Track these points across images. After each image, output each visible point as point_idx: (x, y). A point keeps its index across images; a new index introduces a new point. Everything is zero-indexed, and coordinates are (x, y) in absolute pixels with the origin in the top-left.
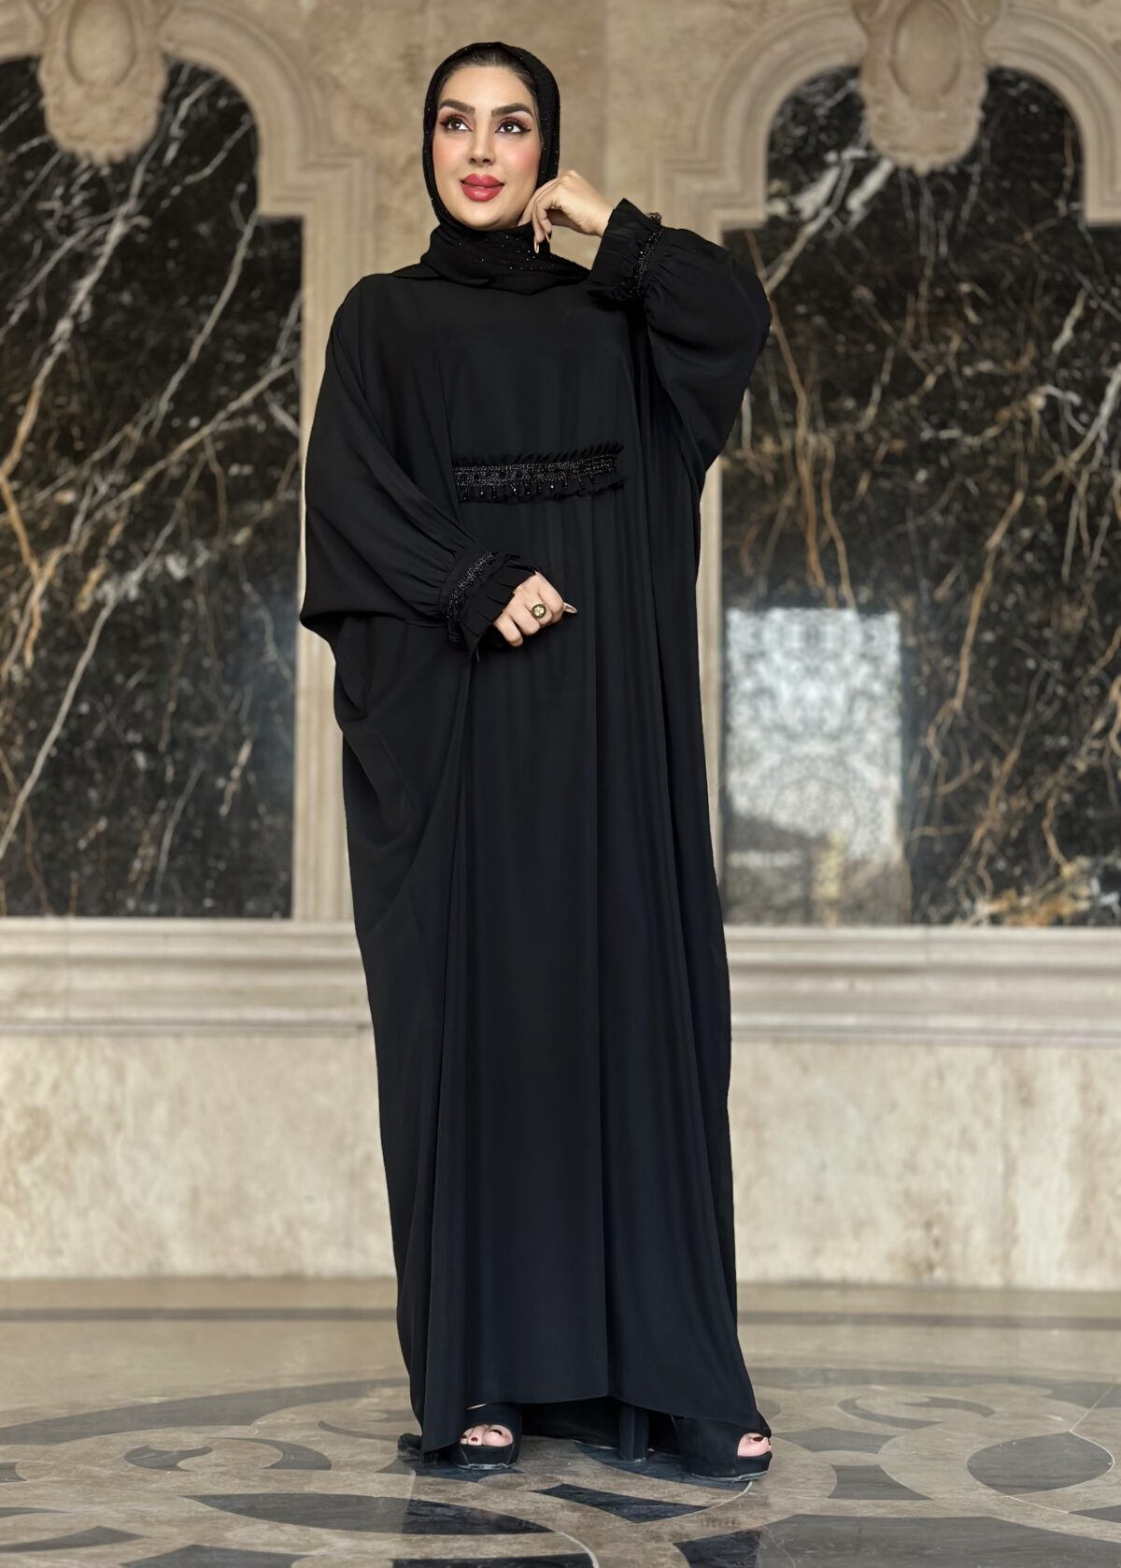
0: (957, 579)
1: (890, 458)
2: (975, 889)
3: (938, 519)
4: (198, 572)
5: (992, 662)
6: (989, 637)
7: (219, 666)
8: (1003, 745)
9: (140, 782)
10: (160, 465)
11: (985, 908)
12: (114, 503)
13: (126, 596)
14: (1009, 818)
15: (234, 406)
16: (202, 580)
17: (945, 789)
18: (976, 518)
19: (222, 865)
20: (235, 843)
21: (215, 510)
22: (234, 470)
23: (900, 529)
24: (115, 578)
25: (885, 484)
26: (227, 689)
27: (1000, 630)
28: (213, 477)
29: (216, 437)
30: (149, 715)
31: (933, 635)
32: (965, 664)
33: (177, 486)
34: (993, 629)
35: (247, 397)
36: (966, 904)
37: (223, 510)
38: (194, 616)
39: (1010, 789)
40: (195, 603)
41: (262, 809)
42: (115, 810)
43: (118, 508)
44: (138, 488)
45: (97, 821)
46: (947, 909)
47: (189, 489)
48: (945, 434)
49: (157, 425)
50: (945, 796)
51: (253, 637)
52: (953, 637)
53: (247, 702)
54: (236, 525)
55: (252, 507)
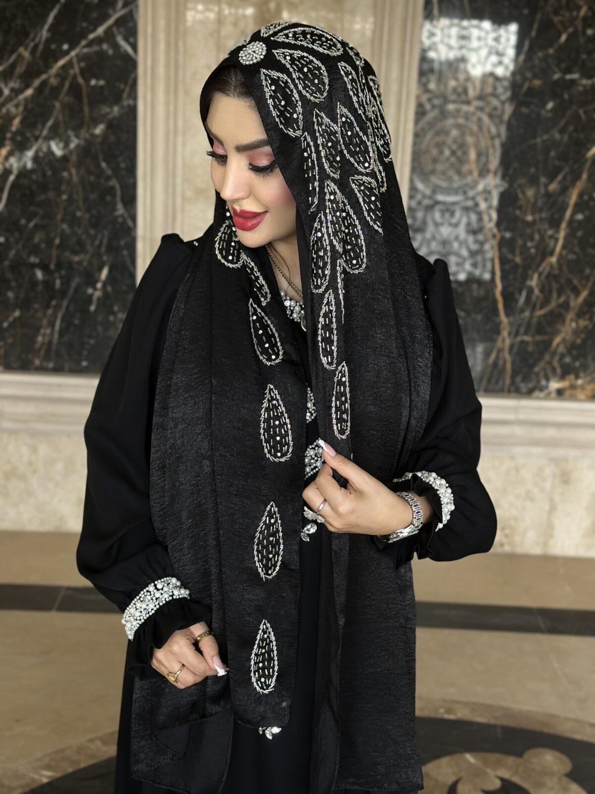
0: (564, 178)
1: (531, 92)
2: (549, 373)
3: (557, 136)
4: (71, 152)
5: (580, 234)
6: (580, 217)
7: (87, 216)
8: (580, 288)
9: (40, 288)
10: (44, 77)
11: (554, 385)
12: (15, 102)
13: (25, 166)
14: (576, 332)
15: (91, 36)
16: (74, 158)
17: (539, 313)
18: (582, 136)
19: (92, 342)
20: (100, 329)
21: (82, 110)
22: (93, 82)
23: (532, 142)
24: (17, 154)
25: (525, 110)
26: (92, 232)
27: (587, 213)
28: (79, 86)
29: (80, 58)
30: (43, 246)
31: (544, 215)
32: (562, 235)
33: (55, 92)
34: (583, 213)
35: (100, 30)
36: (543, 382)
37: (86, 109)
38: (69, 182)
39: (580, 315)
40: (70, 174)
41: (116, 308)
42: (24, 305)
43: (17, 106)
44: (29, 92)
45: (14, 311)
46: (531, 385)
47: (64, 96)
48: (568, 77)
49: (41, 47)
50: (540, 317)
51: (109, 198)
52: (557, 216)
53: (105, 241)
54: (95, 122)
55: (105, 109)
